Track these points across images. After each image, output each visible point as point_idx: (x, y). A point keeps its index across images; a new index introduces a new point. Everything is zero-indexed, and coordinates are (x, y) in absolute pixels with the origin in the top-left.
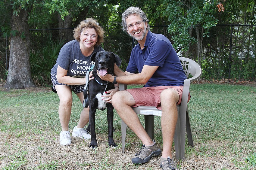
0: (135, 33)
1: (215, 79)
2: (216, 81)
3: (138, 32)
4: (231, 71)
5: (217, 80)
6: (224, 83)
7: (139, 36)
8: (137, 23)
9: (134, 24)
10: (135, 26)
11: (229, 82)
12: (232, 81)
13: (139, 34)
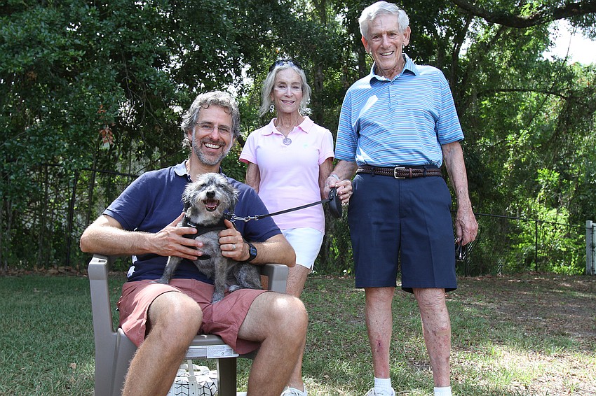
0: (208, 145)
1: (39, 267)
2: (41, 270)
3: (215, 146)
4: (71, 251)
5: (43, 268)
6: (57, 274)
7: (213, 154)
8: (222, 128)
9: (216, 126)
10: (216, 130)
11: (65, 272)
12: (73, 271)
13: (214, 151)
